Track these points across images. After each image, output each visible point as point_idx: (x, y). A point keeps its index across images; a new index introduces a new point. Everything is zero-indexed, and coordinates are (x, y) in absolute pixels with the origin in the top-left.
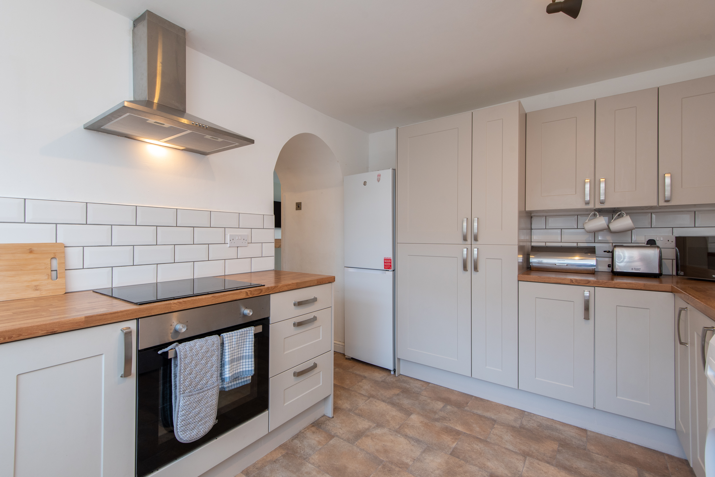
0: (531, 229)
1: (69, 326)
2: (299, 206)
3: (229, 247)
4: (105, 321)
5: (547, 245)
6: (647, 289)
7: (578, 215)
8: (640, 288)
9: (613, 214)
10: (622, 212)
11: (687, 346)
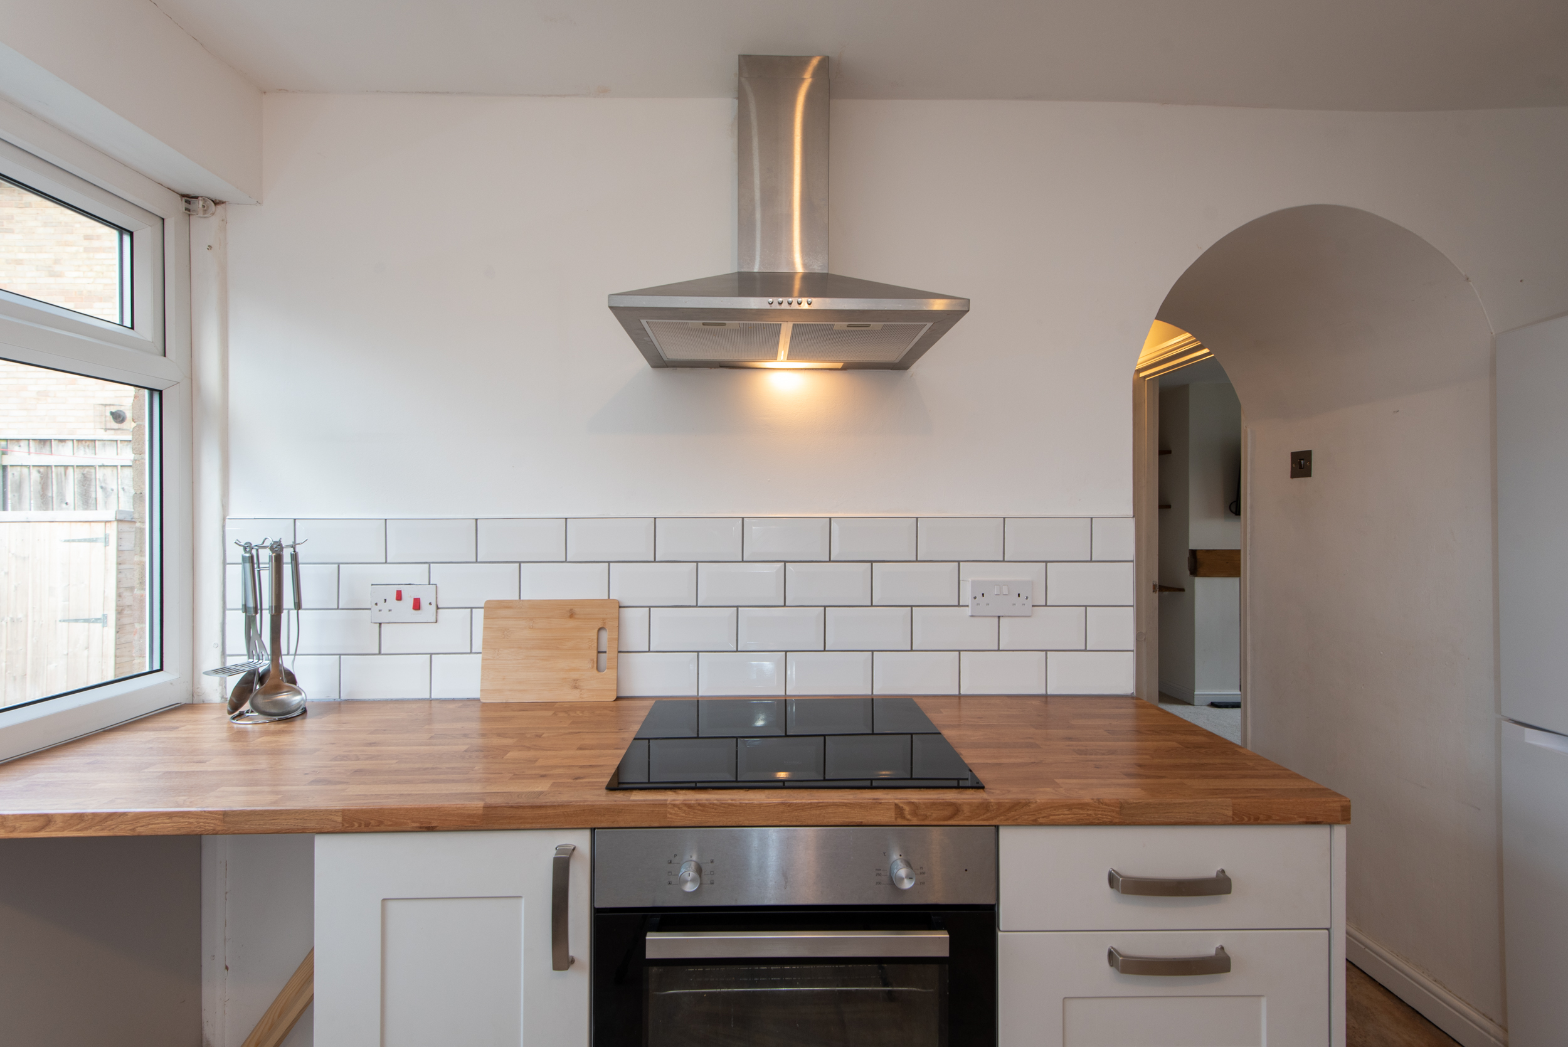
1: (455, 820)
2: (1301, 464)
3: (971, 616)
4: (521, 823)
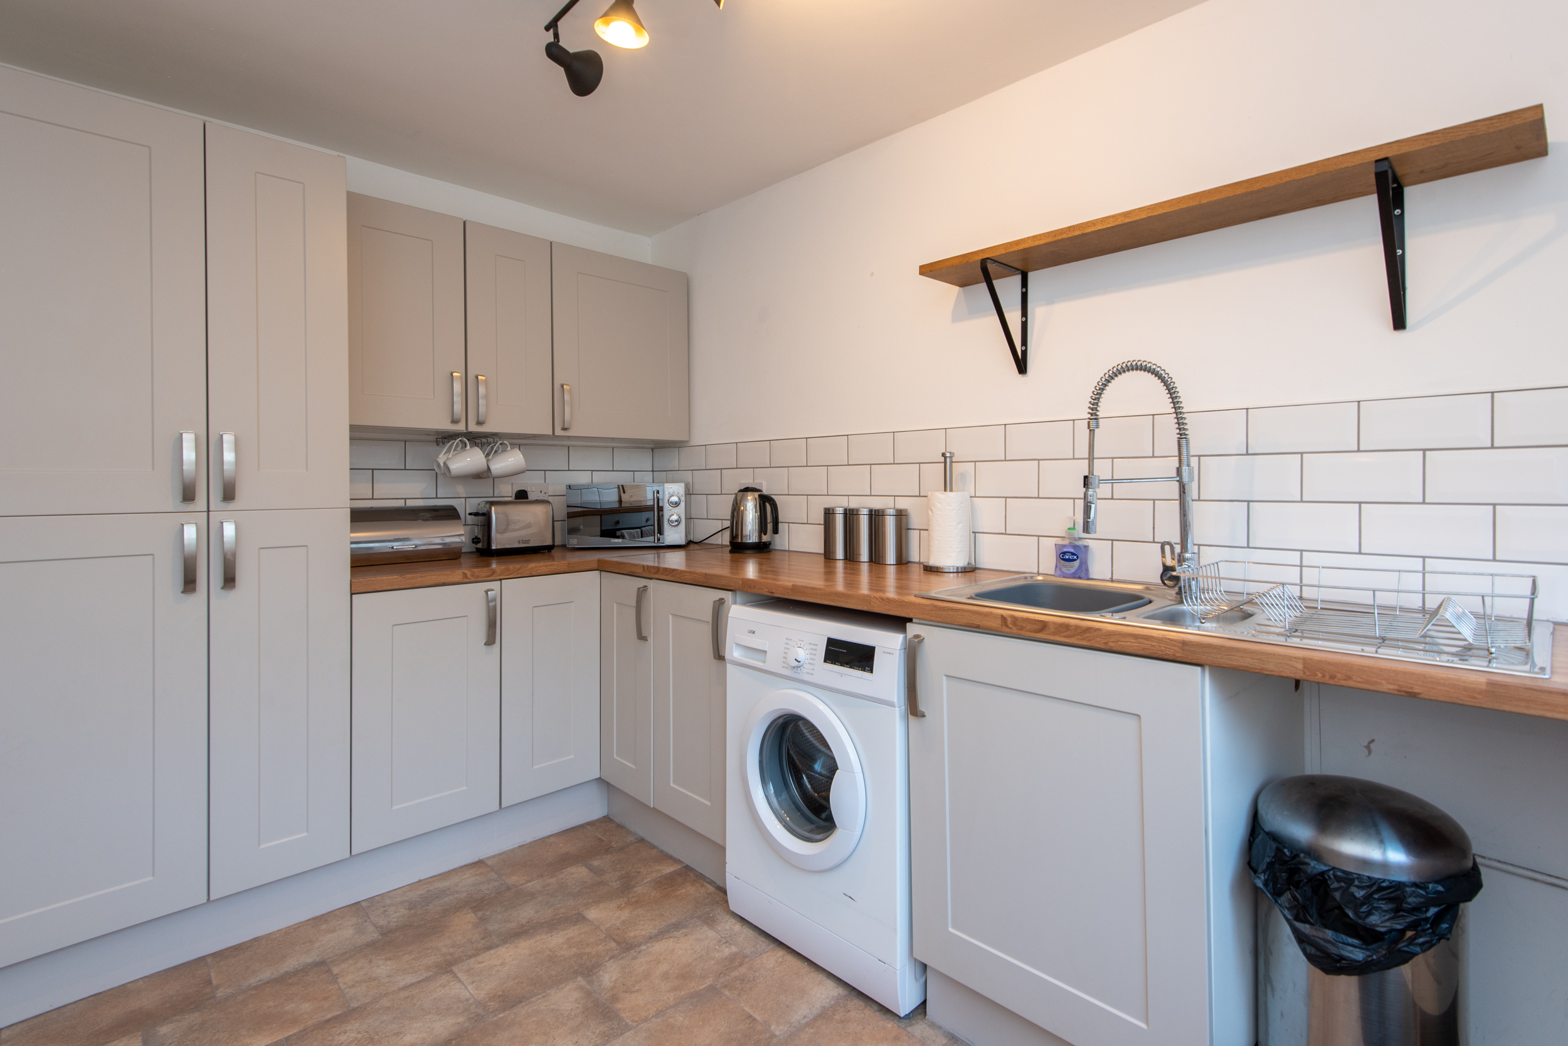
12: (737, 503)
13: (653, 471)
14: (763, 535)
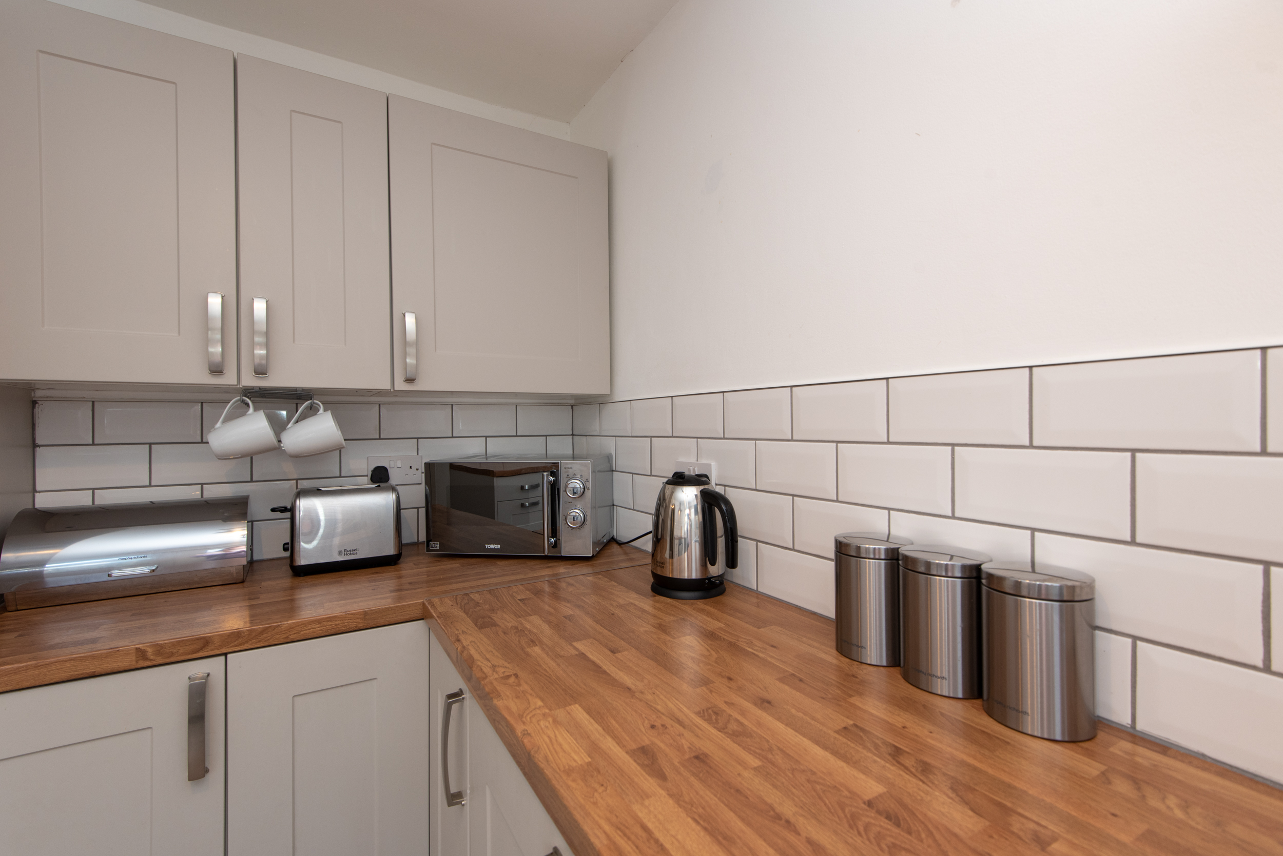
0: (35, 446)
5: (98, 502)
6: (371, 625)
7: (202, 403)
8: (353, 626)
9: (297, 404)
10: (315, 401)
11: (463, 805)
12: (664, 499)
13: (573, 435)
14: (709, 565)
